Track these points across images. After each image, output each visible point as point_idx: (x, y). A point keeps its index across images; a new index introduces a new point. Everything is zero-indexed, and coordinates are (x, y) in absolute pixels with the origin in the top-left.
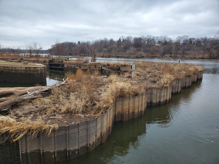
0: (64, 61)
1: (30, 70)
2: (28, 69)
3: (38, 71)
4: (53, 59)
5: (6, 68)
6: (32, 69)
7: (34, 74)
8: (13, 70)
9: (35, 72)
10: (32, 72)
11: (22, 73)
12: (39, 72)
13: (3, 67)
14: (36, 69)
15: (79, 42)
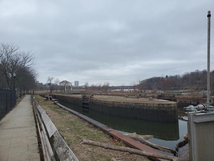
0: (176, 96)
1: (164, 107)
2: (161, 105)
3: (171, 107)
4: (162, 94)
5: (137, 104)
6: (165, 105)
7: (168, 111)
8: (145, 106)
9: (168, 109)
10: (165, 109)
11: (154, 110)
12: (173, 109)
13: (135, 103)
14: (170, 105)
15: (167, 76)
